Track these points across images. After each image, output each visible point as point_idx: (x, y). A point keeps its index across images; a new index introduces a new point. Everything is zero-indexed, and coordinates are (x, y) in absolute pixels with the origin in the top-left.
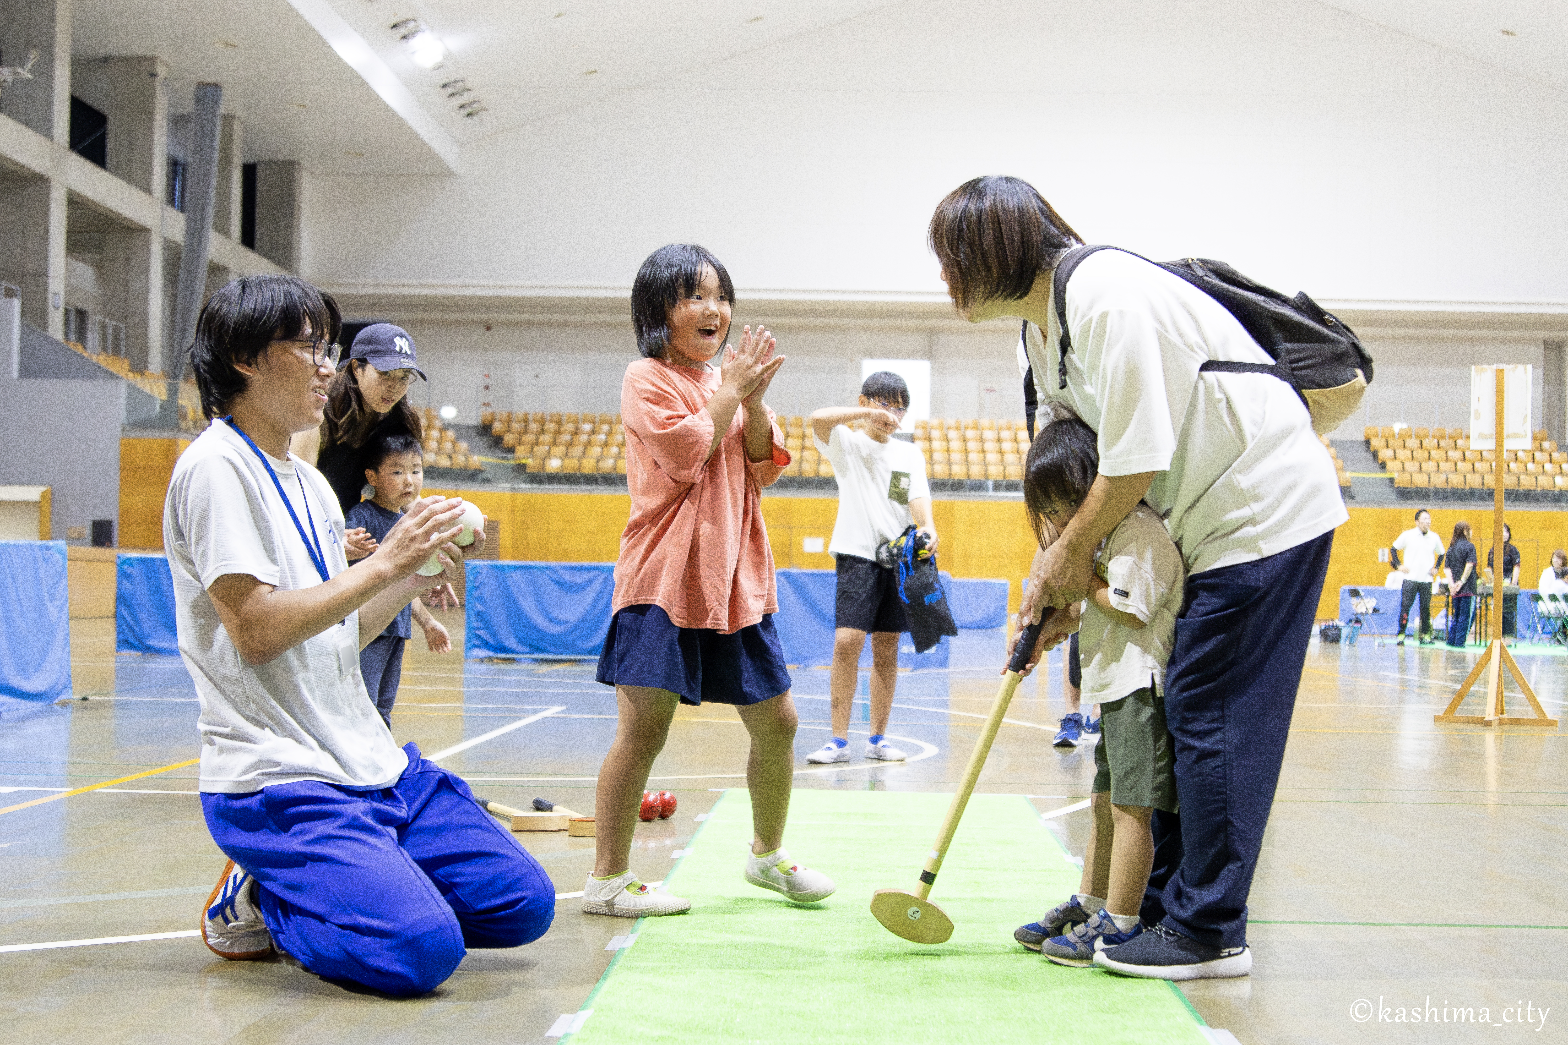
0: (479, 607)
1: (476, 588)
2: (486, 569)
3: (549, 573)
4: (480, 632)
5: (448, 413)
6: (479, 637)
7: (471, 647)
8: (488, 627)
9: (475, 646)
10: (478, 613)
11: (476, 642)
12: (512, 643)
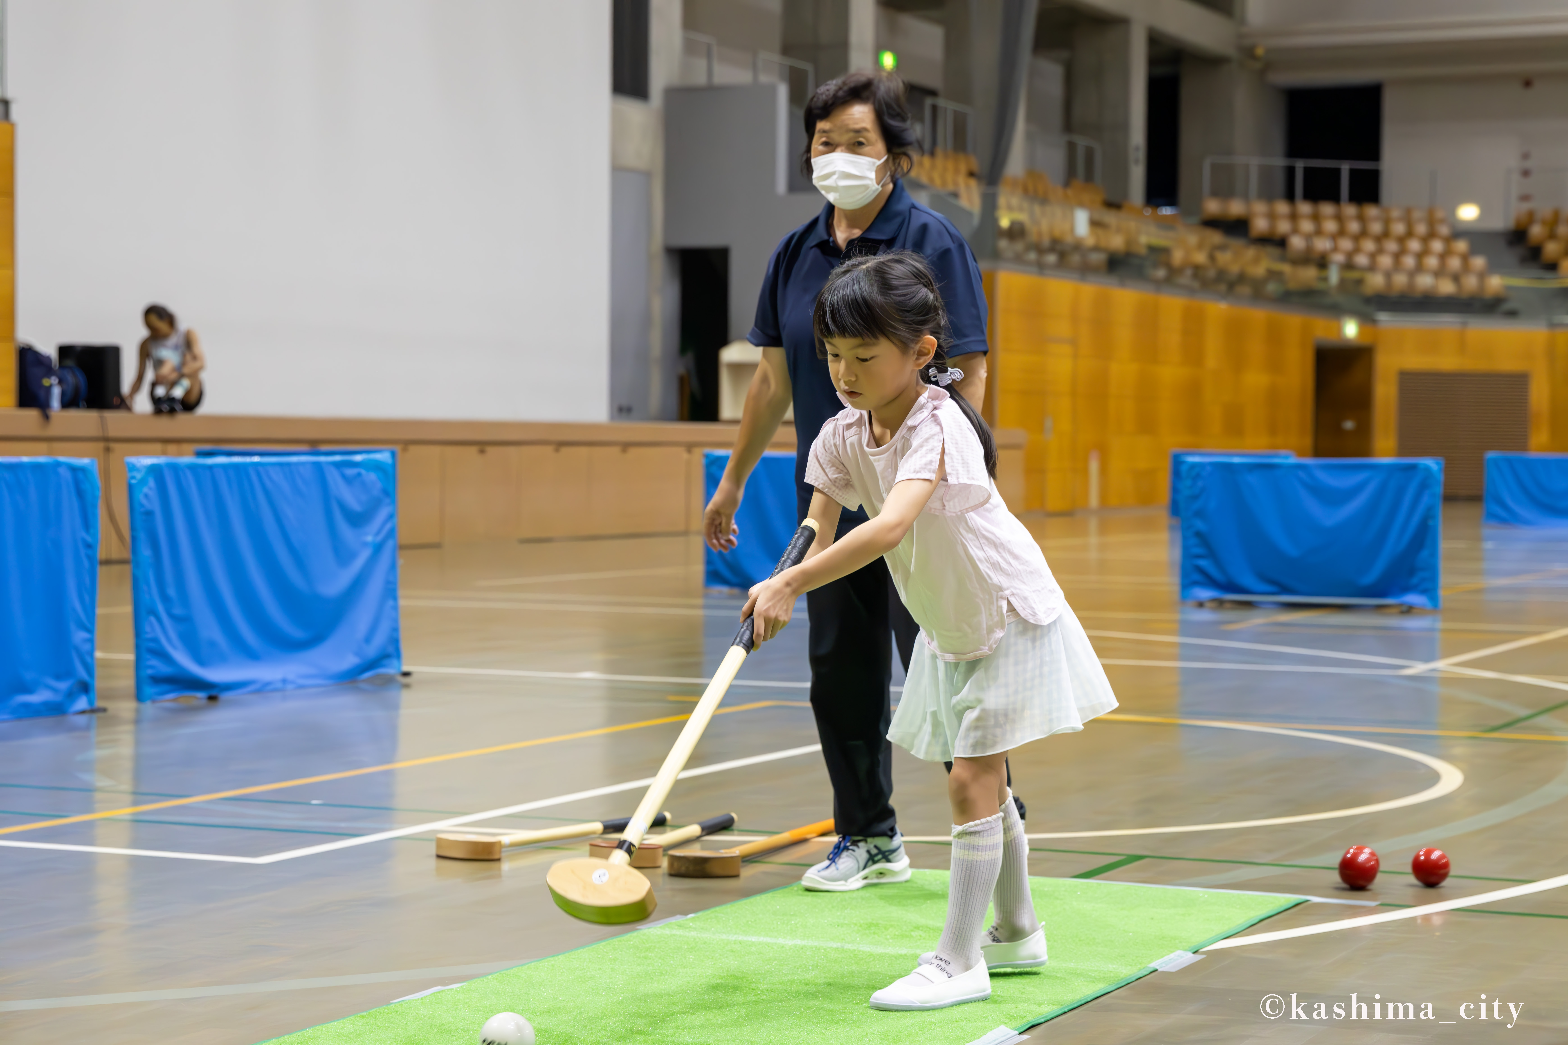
0: (1200, 525)
1: (1195, 497)
2: (1209, 468)
3: (1301, 474)
4: (1203, 563)
5: (1468, 213)
6: (1201, 571)
7: (1187, 584)
8: (1211, 554)
9: (1196, 583)
10: (1198, 534)
11: (1197, 577)
12: (1247, 579)
